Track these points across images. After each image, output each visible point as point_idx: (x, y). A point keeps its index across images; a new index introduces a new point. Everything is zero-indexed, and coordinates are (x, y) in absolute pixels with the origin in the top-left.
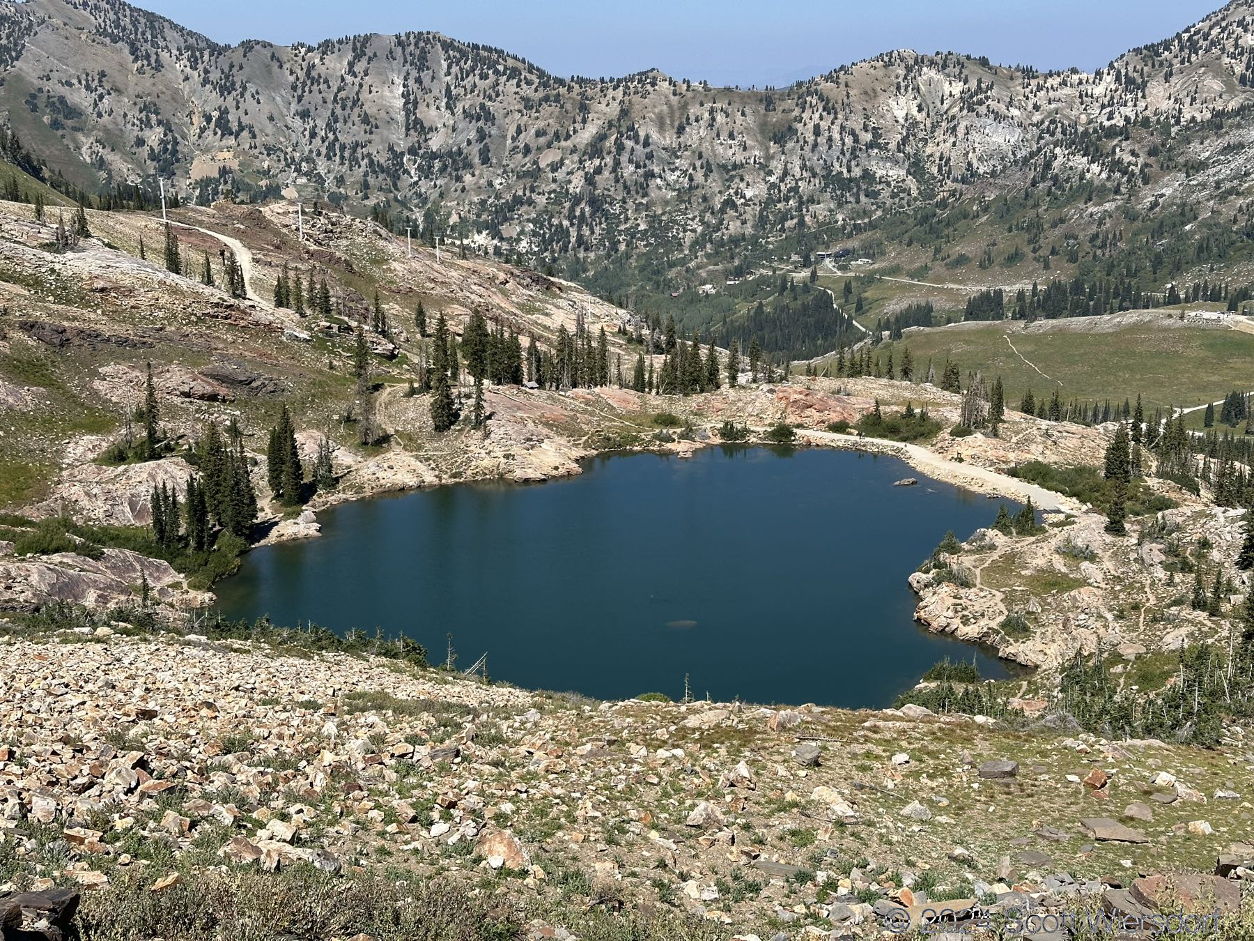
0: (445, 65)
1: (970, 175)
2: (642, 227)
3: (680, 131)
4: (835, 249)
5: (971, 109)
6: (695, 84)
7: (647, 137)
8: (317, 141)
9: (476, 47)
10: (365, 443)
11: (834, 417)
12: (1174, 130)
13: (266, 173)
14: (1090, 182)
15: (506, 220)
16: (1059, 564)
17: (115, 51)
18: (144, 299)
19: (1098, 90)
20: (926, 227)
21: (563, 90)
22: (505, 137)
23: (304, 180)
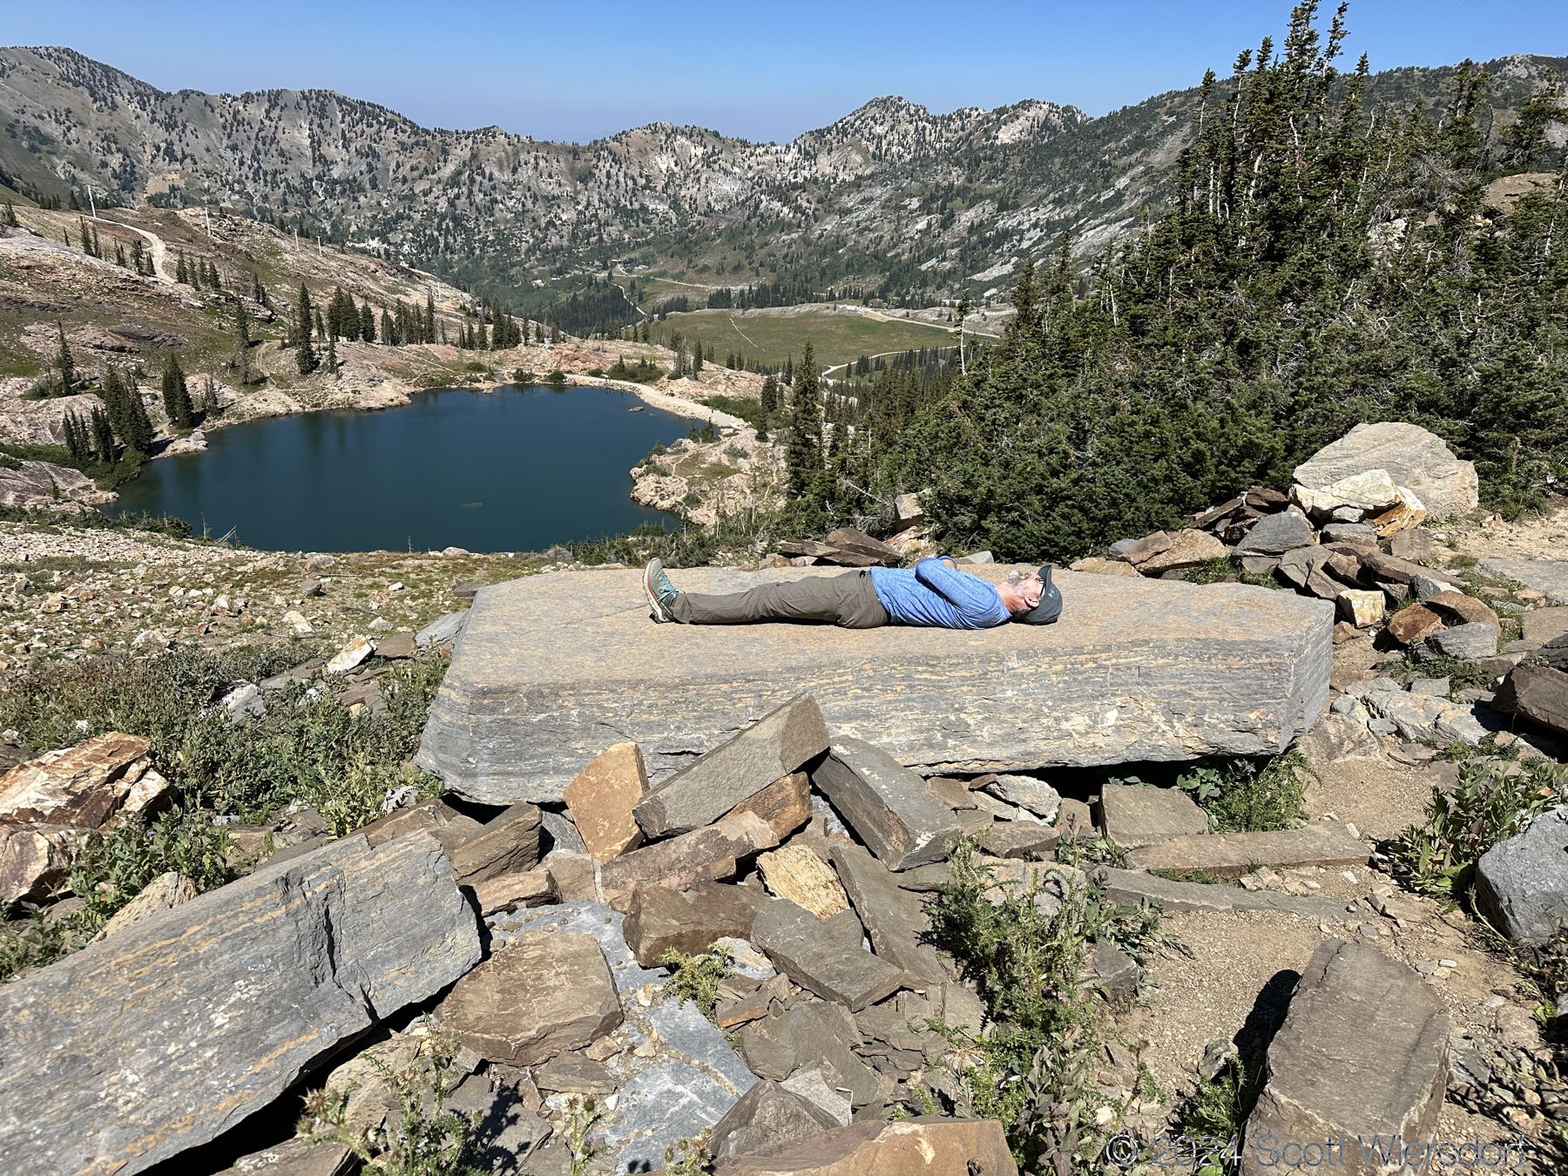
0: (340, 115)
1: (709, 212)
2: (491, 238)
3: (515, 171)
4: (625, 258)
5: (709, 167)
6: (523, 138)
7: (491, 174)
8: (245, 168)
9: (362, 103)
10: (246, 383)
11: (593, 367)
12: (833, 187)
13: (207, 191)
14: (783, 219)
15: (392, 230)
16: (725, 460)
17: (76, 93)
18: (64, 275)
19: (788, 158)
20: (682, 245)
21: (429, 138)
22: (388, 170)
23: (237, 197)
